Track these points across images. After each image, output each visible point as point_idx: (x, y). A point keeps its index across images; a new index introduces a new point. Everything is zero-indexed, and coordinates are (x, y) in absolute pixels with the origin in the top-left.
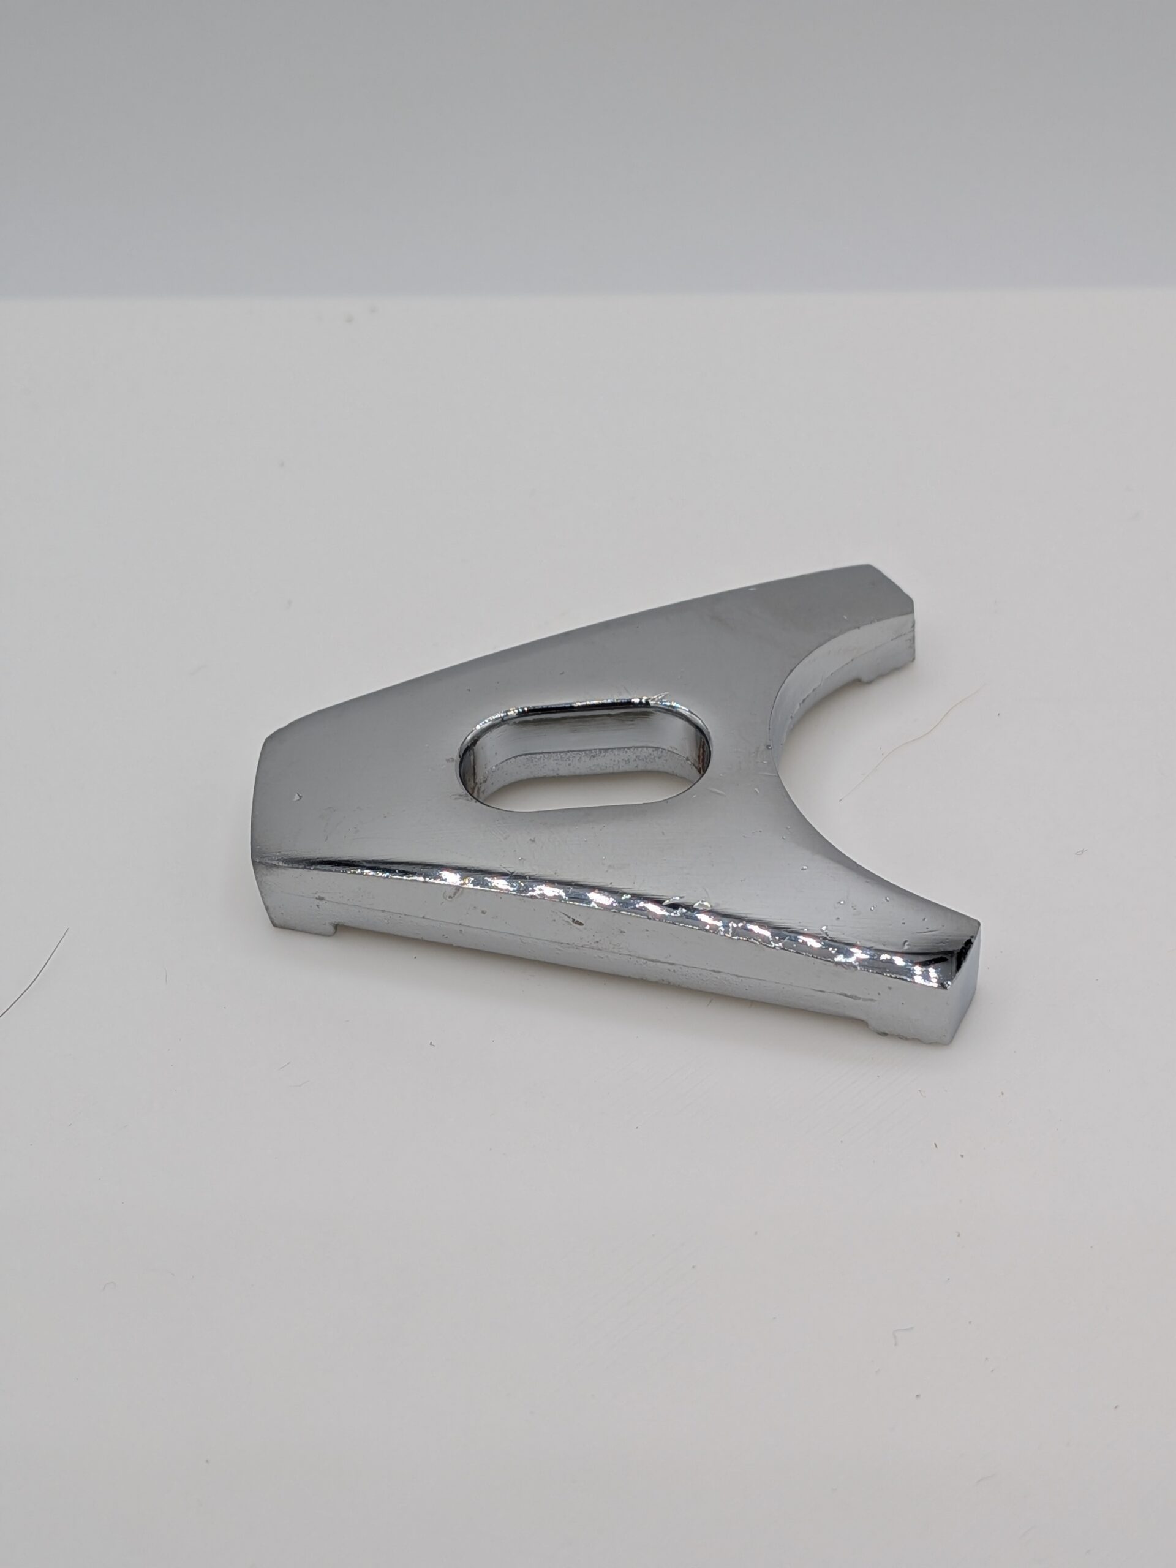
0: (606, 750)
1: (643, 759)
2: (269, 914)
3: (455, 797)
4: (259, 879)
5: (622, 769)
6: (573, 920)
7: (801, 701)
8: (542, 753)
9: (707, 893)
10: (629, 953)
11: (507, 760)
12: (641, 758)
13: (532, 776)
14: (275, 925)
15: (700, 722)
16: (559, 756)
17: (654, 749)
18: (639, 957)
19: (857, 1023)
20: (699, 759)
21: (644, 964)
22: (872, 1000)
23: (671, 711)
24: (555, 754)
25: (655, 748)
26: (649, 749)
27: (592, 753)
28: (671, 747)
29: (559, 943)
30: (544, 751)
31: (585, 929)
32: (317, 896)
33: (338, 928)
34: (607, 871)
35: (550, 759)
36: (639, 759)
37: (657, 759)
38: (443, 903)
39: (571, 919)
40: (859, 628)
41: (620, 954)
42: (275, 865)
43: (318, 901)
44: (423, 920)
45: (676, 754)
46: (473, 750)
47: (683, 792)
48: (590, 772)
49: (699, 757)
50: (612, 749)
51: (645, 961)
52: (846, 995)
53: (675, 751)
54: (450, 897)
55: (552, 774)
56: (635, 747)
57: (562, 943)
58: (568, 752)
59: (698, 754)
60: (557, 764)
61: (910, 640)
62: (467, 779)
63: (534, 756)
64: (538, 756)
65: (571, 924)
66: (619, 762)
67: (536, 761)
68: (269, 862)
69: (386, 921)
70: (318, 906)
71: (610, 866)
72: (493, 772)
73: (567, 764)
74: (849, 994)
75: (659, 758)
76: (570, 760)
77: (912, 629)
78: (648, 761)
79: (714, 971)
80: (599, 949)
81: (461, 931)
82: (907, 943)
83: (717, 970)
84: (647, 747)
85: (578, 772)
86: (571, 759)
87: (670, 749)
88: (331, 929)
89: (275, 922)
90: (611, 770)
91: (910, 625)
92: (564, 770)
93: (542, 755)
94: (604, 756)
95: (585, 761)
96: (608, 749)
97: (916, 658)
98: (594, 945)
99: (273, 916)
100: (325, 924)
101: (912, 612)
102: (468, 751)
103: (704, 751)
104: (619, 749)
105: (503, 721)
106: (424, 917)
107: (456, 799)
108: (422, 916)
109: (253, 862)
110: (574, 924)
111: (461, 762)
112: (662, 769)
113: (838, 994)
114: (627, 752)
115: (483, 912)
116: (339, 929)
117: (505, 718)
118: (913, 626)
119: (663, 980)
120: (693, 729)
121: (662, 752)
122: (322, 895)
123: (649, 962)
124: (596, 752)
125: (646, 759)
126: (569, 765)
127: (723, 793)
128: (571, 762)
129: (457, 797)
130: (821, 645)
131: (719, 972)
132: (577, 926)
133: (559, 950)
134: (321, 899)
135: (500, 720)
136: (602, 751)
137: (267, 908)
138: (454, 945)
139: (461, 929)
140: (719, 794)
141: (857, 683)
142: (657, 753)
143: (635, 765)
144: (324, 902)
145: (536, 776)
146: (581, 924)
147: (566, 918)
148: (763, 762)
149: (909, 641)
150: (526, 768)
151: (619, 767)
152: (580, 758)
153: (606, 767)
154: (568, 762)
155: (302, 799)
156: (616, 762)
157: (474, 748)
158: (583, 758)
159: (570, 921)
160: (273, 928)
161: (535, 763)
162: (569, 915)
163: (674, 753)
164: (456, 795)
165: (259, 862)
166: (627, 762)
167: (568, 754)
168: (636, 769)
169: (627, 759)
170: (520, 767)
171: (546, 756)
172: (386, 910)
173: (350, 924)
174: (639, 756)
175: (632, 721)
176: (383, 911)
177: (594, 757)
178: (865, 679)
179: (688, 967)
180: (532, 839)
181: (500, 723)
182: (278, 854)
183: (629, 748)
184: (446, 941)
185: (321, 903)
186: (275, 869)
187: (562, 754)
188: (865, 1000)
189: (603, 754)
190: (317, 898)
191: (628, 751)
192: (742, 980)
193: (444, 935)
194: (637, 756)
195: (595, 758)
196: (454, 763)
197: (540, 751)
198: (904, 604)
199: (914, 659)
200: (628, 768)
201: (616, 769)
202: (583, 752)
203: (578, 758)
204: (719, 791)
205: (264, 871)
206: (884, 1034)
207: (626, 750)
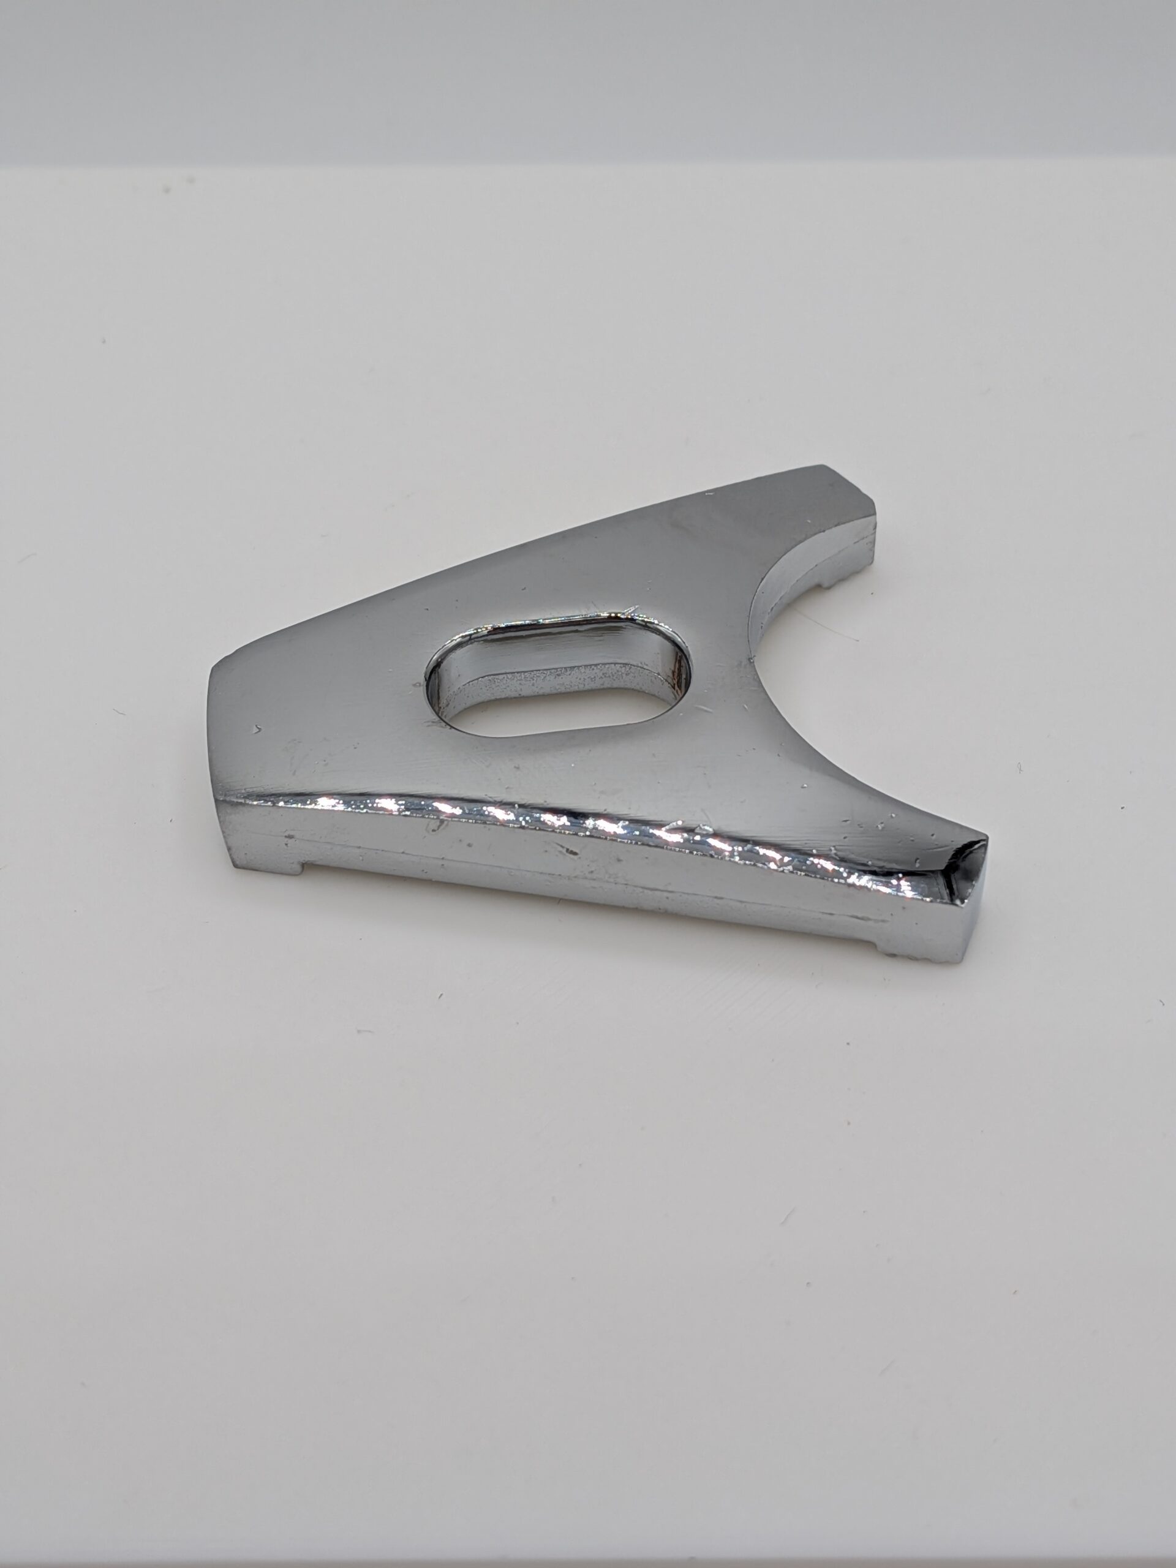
0: (572, 668)
1: (609, 676)
2: (230, 855)
3: (427, 724)
4: (221, 819)
5: (587, 687)
6: (567, 850)
7: (770, 611)
8: (506, 673)
9: (707, 817)
10: (626, 883)
11: (469, 682)
12: (607, 675)
13: (493, 698)
14: (236, 866)
15: (679, 640)
16: (523, 676)
17: (622, 665)
18: (635, 886)
19: (867, 945)
20: (674, 675)
21: (641, 892)
22: (883, 921)
23: (646, 626)
24: (519, 675)
25: (624, 664)
26: (617, 665)
27: (558, 672)
28: (641, 663)
29: (549, 874)
30: (508, 671)
31: (580, 858)
32: (286, 834)
33: (305, 866)
34: (599, 798)
35: (513, 679)
36: (605, 676)
37: (624, 675)
38: (425, 837)
39: (565, 850)
40: (824, 531)
41: (616, 884)
42: (241, 803)
43: (287, 839)
44: (402, 855)
45: (647, 670)
46: (438, 673)
47: (665, 713)
48: (555, 691)
49: (673, 672)
50: (579, 667)
51: (641, 890)
52: (857, 918)
53: (645, 667)
54: (433, 831)
55: (514, 694)
56: (603, 664)
57: (553, 875)
58: (532, 671)
59: (673, 669)
60: (520, 684)
61: (870, 542)
62: (434, 702)
63: (497, 677)
64: (501, 677)
65: (565, 855)
66: (585, 679)
67: (498, 682)
68: (235, 800)
69: (361, 858)
70: (286, 844)
71: (602, 792)
72: (456, 695)
73: (531, 684)
74: (860, 915)
75: (626, 674)
76: (533, 680)
77: (873, 532)
78: (614, 678)
79: (716, 897)
80: (594, 880)
81: (443, 865)
82: (918, 861)
83: (719, 896)
84: (615, 664)
85: (541, 692)
86: (535, 679)
87: (640, 665)
88: (298, 868)
89: (238, 863)
90: (576, 688)
91: (871, 527)
92: (527, 691)
93: (505, 676)
94: (570, 675)
95: (549, 680)
96: (574, 667)
97: (874, 562)
98: (589, 876)
99: (235, 857)
100: (293, 863)
101: (875, 514)
102: (434, 672)
103: (680, 666)
104: (586, 666)
105: (470, 640)
106: (403, 853)
107: (429, 726)
108: (402, 851)
109: (216, 801)
110: (568, 854)
111: (427, 686)
112: (629, 686)
113: (848, 916)
114: (593, 669)
115: (469, 845)
116: (308, 867)
117: (473, 636)
118: (875, 528)
119: (660, 909)
120: (668, 644)
121: (630, 668)
122: (292, 833)
123: (646, 891)
124: (561, 671)
125: (613, 676)
126: (533, 685)
127: (711, 710)
128: (534, 681)
129: (430, 723)
130: (788, 551)
131: (721, 898)
132: (572, 856)
133: (550, 882)
134: (290, 837)
135: (468, 638)
136: (568, 669)
137: (229, 849)
138: (433, 880)
139: (443, 863)
140: (706, 711)
141: (818, 588)
142: (625, 670)
143: (602, 683)
144: (293, 840)
145: (498, 697)
146: (575, 854)
147: (560, 849)
148: (746, 677)
149: (869, 544)
150: (488, 690)
151: (584, 685)
152: (546, 676)
153: (571, 686)
154: (532, 682)
155: (262, 732)
156: (582, 679)
157: (440, 670)
158: (548, 678)
159: (564, 851)
160: (233, 868)
161: (497, 684)
162: (563, 845)
163: (644, 669)
164: (428, 722)
165: (223, 801)
166: (593, 679)
167: (532, 673)
168: (602, 687)
169: (593, 677)
170: (481, 689)
171: (510, 676)
172: (362, 846)
173: (319, 863)
174: (606, 673)
175: (602, 636)
176: (359, 847)
177: (559, 675)
178: (826, 585)
179: (688, 894)
180: (517, 766)
181: (468, 641)
182: (243, 791)
183: (596, 665)
184: (424, 876)
185: (290, 841)
186: (240, 808)
187: (526, 674)
188: (876, 921)
189: (569, 672)
190: (286, 837)
191: (595, 668)
192: (745, 906)
193: (423, 871)
194: (603, 674)
195: (560, 677)
196: (422, 688)
197: (503, 671)
198: (865, 507)
199: (872, 562)
200: (593, 686)
201: (581, 687)
202: (549, 672)
203: (542, 678)
204: (705, 708)
205: (229, 810)
206: (893, 955)
207: (593, 667)
